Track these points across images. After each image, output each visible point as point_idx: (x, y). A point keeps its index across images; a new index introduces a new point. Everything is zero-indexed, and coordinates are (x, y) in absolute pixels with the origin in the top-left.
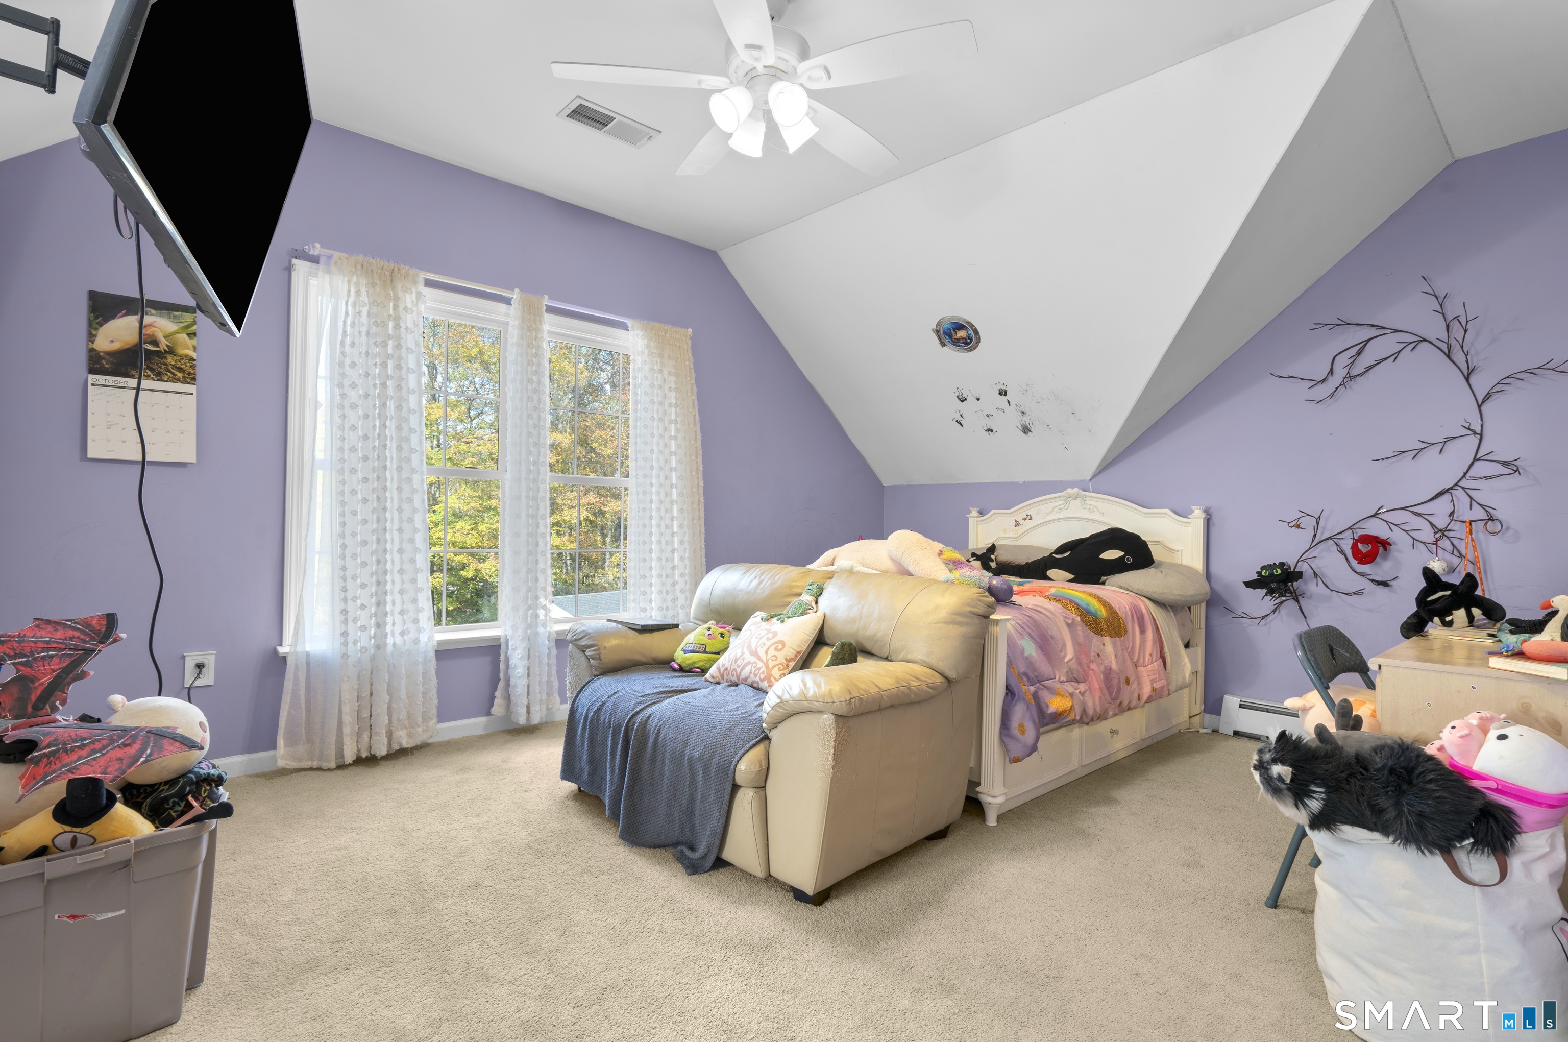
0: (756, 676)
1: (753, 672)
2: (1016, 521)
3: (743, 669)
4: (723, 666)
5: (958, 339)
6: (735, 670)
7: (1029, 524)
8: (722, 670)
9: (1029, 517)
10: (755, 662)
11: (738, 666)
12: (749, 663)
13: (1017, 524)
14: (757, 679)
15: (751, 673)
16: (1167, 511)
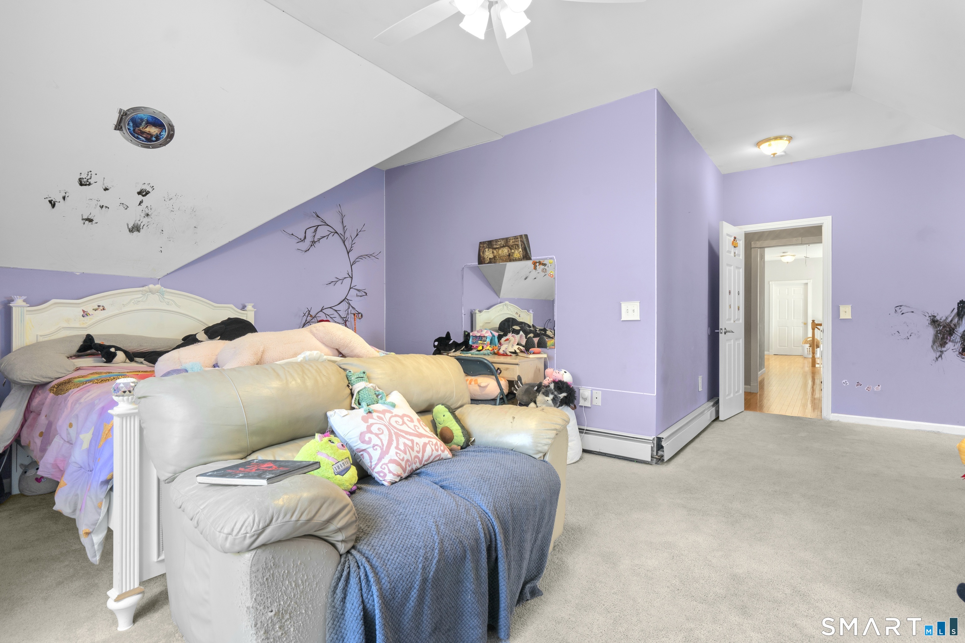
0: (437, 450)
1: (434, 449)
2: (84, 311)
3: (424, 451)
4: (403, 460)
5: (142, 133)
6: (416, 457)
7: (100, 314)
8: (403, 464)
9: (101, 308)
10: (429, 441)
11: (418, 452)
12: (425, 445)
13: (85, 314)
14: (440, 452)
15: (433, 451)
16: (232, 306)
